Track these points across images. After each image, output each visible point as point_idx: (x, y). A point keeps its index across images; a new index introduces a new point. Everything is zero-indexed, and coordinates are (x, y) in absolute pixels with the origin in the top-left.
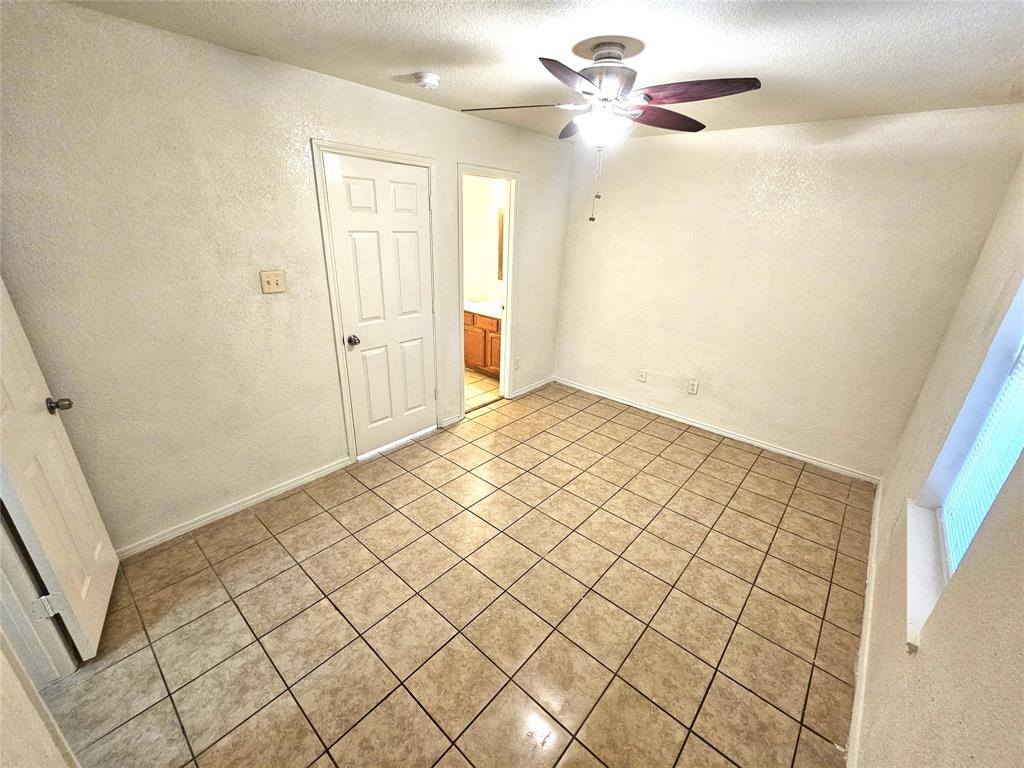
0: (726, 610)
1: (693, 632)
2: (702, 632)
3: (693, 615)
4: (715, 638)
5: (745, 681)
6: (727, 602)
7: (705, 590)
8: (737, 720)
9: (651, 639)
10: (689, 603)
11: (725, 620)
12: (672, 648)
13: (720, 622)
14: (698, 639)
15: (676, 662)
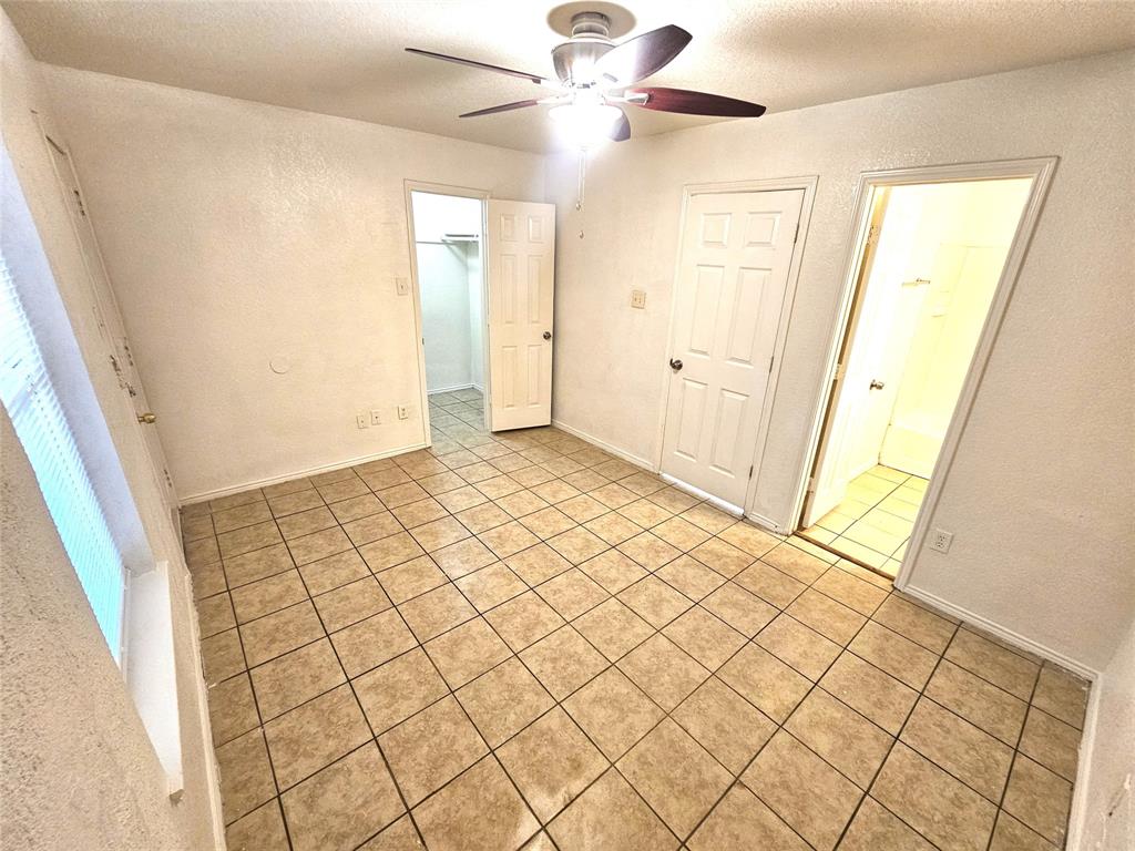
0: (367, 680)
1: (367, 636)
2: (362, 643)
3: (381, 644)
4: (350, 650)
5: (304, 650)
6: (374, 687)
7: (401, 673)
8: (291, 628)
9: (382, 603)
10: (396, 650)
11: (358, 671)
12: (365, 614)
13: (361, 665)
14: (360, 636)
15: (354, 611)
